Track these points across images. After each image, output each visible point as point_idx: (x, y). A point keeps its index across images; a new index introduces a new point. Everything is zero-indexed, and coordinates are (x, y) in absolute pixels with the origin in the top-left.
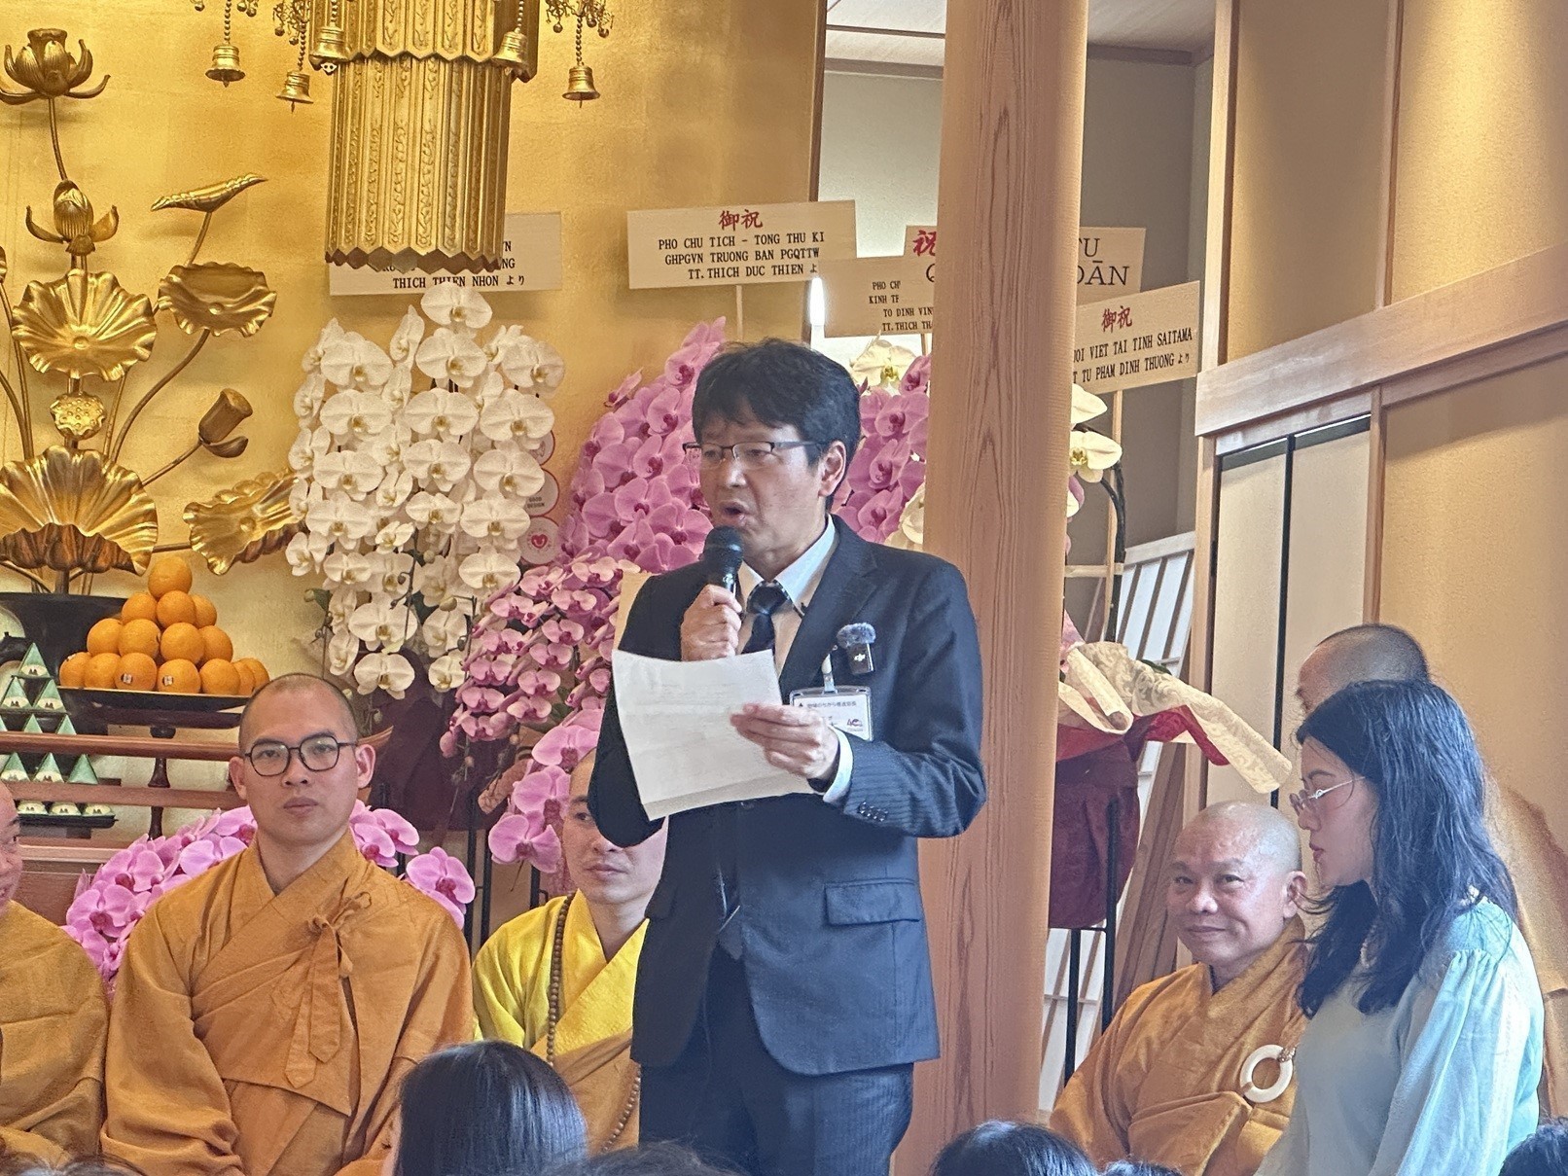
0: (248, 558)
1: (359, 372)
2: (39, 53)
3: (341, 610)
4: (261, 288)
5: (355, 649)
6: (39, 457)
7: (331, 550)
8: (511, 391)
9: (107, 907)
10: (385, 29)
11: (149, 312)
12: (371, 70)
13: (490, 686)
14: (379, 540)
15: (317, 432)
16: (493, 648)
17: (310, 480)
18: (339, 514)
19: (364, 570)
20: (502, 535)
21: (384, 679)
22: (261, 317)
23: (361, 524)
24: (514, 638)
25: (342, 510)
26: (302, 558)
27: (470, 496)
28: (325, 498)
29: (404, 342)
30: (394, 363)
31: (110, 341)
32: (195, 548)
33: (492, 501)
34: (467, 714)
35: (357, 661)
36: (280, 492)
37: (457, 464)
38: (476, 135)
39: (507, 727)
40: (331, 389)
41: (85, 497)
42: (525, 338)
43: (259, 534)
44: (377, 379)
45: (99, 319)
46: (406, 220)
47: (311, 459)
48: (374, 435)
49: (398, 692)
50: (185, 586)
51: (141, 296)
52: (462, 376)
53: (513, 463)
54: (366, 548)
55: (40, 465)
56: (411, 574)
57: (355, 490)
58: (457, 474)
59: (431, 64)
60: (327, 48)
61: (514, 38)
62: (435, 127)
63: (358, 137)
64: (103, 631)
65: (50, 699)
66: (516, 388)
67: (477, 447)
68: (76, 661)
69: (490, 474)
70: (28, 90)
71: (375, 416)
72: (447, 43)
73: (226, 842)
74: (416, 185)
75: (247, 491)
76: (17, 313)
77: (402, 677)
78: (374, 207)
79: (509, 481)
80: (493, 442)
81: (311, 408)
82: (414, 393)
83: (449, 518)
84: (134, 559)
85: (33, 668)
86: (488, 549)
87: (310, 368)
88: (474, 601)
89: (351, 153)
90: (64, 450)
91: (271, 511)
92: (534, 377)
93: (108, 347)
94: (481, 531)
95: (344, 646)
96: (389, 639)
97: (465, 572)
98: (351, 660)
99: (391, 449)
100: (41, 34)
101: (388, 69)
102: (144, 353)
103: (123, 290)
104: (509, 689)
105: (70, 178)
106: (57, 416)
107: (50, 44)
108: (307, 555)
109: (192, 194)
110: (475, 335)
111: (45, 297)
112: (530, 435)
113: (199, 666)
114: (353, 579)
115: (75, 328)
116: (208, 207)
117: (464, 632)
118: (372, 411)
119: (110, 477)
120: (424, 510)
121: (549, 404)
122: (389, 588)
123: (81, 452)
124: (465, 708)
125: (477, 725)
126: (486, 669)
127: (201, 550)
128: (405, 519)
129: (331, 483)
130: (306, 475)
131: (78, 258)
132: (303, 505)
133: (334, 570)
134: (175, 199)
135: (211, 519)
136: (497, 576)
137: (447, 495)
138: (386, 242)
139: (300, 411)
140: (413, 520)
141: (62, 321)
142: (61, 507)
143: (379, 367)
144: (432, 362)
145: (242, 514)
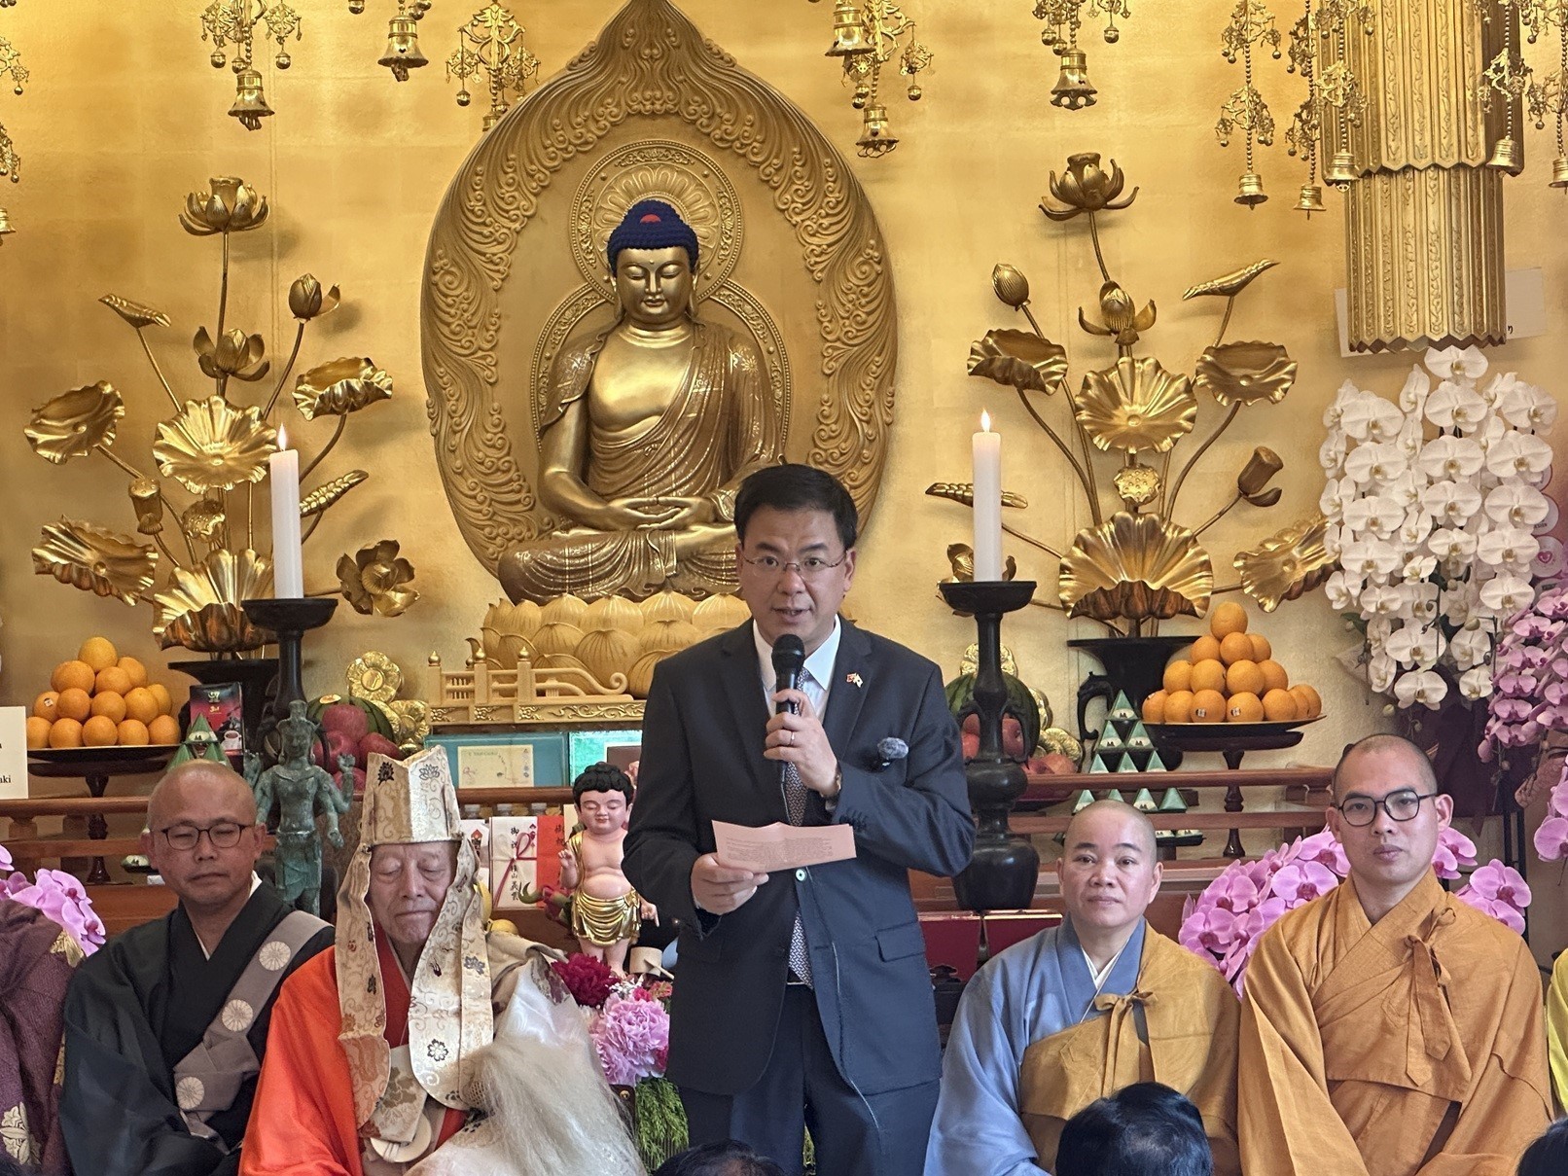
0: (1293, 594)
1: (1375, 425)
2: (1079, 175)
3: (1377, 636)
4: (1283, 359)
5: (1394, 670)
6: (1107, 522)
7: (1364, 587)
8: (1512, 432)
9: (1212, 927)
10: (1388, 147)
11: (1189, 388)
12: (1378, 182)
13: (1518, 698)
14: (1406, 573)
15: (1342, 482)
16: (1518, 665)
17: (1341, 524)
18: (1369, 553)
19: (1393, 600)
20: (1516, 561)
21: (1421, 694)
22: (1285, 386)
23: (1389, 561)
24: (1537, 654)
25: (1371, 550)
26: (1341, 594)
27: (1484, 528)
28: (1355, 540)
29: (1412, 397)
30: (1405, 414)
31: (1158, 417)
32: (1247, 591)
33: (1504, 531)
34: (1499, 724)
35: (1395, 680)
36: (1315, 536)
37: (1468, 502)
38: (1476, 232)
39: (1537, 734)
40: (1352, 443)
41: (1149, 553)
42: (1520, 384)
43: (1300, 574)
44: (1391, 430)
45: (1147, 399)
46: (1420, 312)
47: (1340, 505)
48: (1393, 480)
49: (1433, 704)
50: (1241, 627)
51: (1181, 376)
52: (1467, 423)
53: (1518, 496)
54: (1396, 580)
55: (1108, 529)
56: (1438, 601)
57: (1381, 530)
58: (1471, 509)
59: (1430, 173)
60: (1340, 172)
61: (1505, 145)
62: (1439, 228)
63: (1371, 242)
64: (1176, 670)
65: (1140, 739)
66: (1515, 428)
67: (1487, 485)
68: (1155, 700)
69: (1500, 507)
70: (1069, 207)
71: (1393, 464)
72: (1444, 153)
73: (1310, 867)
74: (1426, 281)
75: (1287, 538)
76: (1079, 401)
77: (1436, 691)
78: (1390, 303)
79: (1517, 512)
80: (1499, 479)
81: (1335, 460)
82: (1426, 441)
83: (1469, 550)
84: (1195, 604)
85: (1123, 711)
86: (1503, 575)
87: (1330, 424)
88: (1494, 620)
89: (1366, 257)
90: (1128, 515)
91: (1308, 552)
92: (1531, 418)
93: (1158, 422)
94: (1496, 559)
95: (1382, 667)
96: (1422, 659)
97: (1485, 595)
98: (1390, 679)
99: (1409, 491)
100: (1079, 158)
101: (1393, 180)
102: (1185, 424)
103: (1165, 371)
104: (1536, 700)
105: (1113, 279)
106: (1121, 487)
107: (1087, 167)
108: (1345, 591)
109: (1216, 282)
110: (1473, 385)
111: (1101, 383)
112: (1532, 470)
113: (1261, 696)
114: (1387, 609)
115: (1127, 408)
116: (1230, 292)
117: (1487, 648)
118: (1390, 459)
119: (1169, 535)
120: (1443, 544)
121: (1546, 440)
122: (1418, 614)
123: (1141, 515)
124: (1498, 719)
125: (1510, 733)
126: (1514, 683)
127: (1251, 592)
128: (1427, 553)
129: (1360, 526)
130: (1337, 519)
131: (1125, 348)
132: (1336, 546)
133: (1370, 603)
134: (1202, 288)
135: (1257, 565)
136: (1514, 598)
137: (1461, 528)
138: (1403, 331)
139: (1325, 462)
140: (1433, 554)
141: (1117, 403)
142: (1129, 563)
143: (1392, 418)
144: (1439, 413)
145: (1283, 558)
